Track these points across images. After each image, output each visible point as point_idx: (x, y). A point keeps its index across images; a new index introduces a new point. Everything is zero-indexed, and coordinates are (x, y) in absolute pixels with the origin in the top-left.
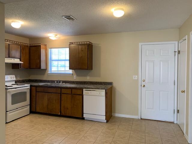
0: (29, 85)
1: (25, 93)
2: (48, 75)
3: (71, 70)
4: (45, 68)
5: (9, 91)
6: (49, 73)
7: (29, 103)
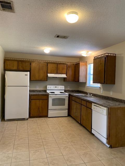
0: (68, 94)
1: (64, 99)
2: (87, 87)
3: (100, 84)
4: (85, 82)
5: (50, 96)
6: (87, 86)
7: (67, 108)
